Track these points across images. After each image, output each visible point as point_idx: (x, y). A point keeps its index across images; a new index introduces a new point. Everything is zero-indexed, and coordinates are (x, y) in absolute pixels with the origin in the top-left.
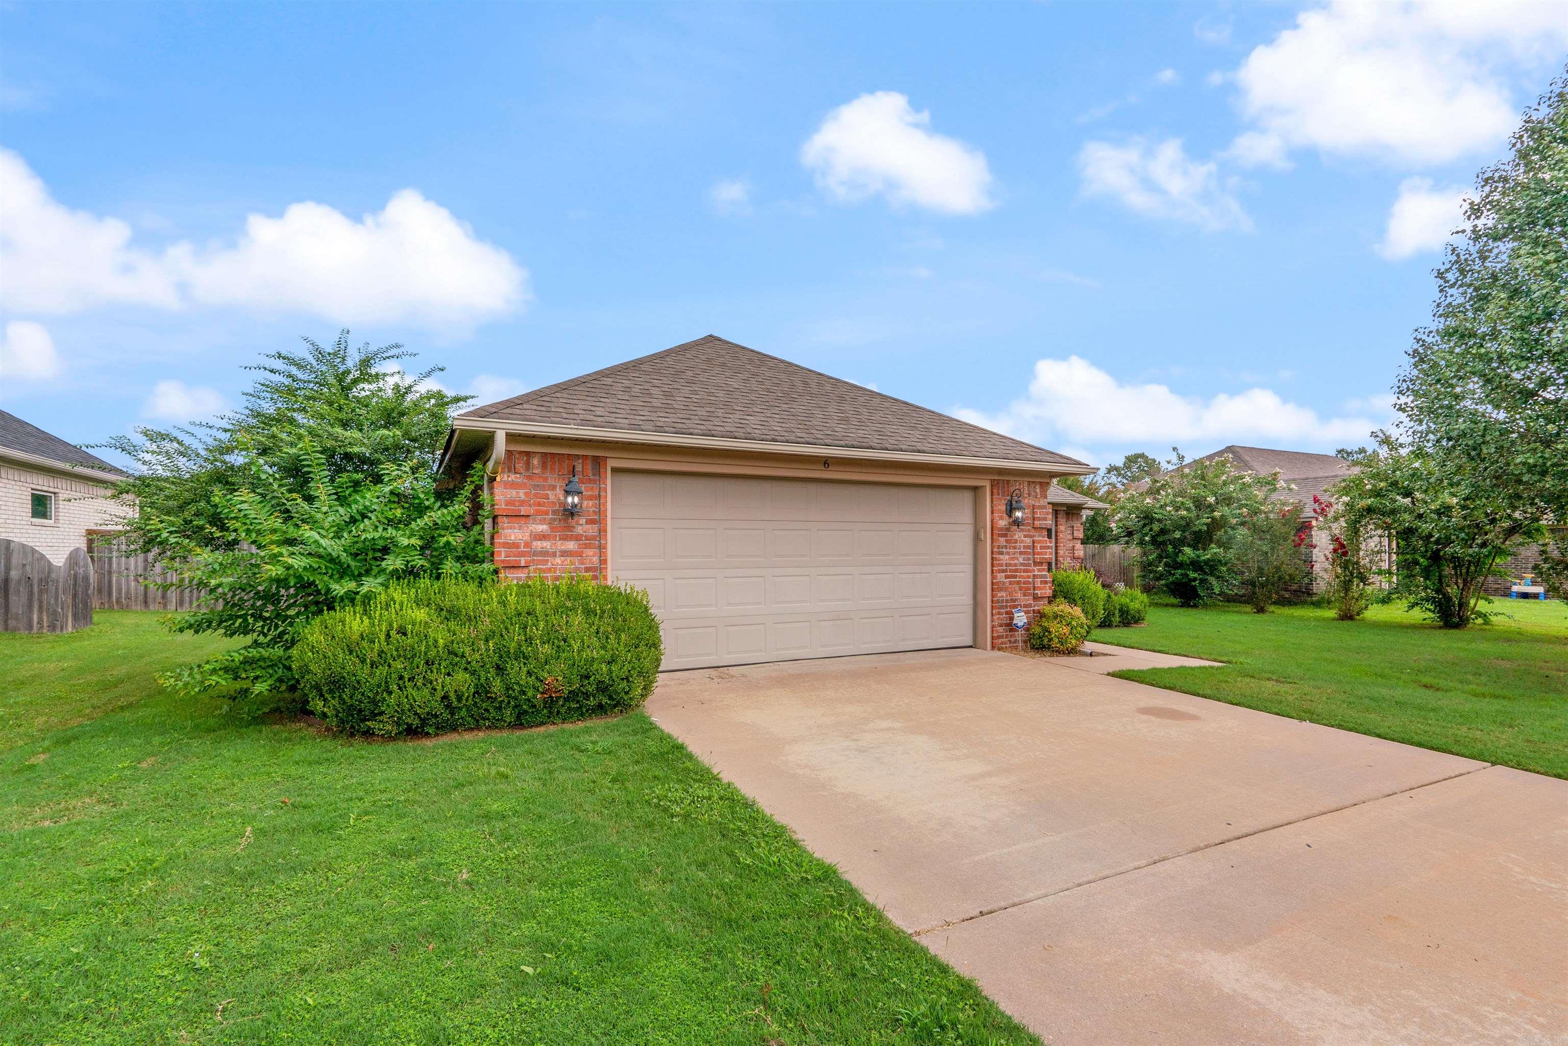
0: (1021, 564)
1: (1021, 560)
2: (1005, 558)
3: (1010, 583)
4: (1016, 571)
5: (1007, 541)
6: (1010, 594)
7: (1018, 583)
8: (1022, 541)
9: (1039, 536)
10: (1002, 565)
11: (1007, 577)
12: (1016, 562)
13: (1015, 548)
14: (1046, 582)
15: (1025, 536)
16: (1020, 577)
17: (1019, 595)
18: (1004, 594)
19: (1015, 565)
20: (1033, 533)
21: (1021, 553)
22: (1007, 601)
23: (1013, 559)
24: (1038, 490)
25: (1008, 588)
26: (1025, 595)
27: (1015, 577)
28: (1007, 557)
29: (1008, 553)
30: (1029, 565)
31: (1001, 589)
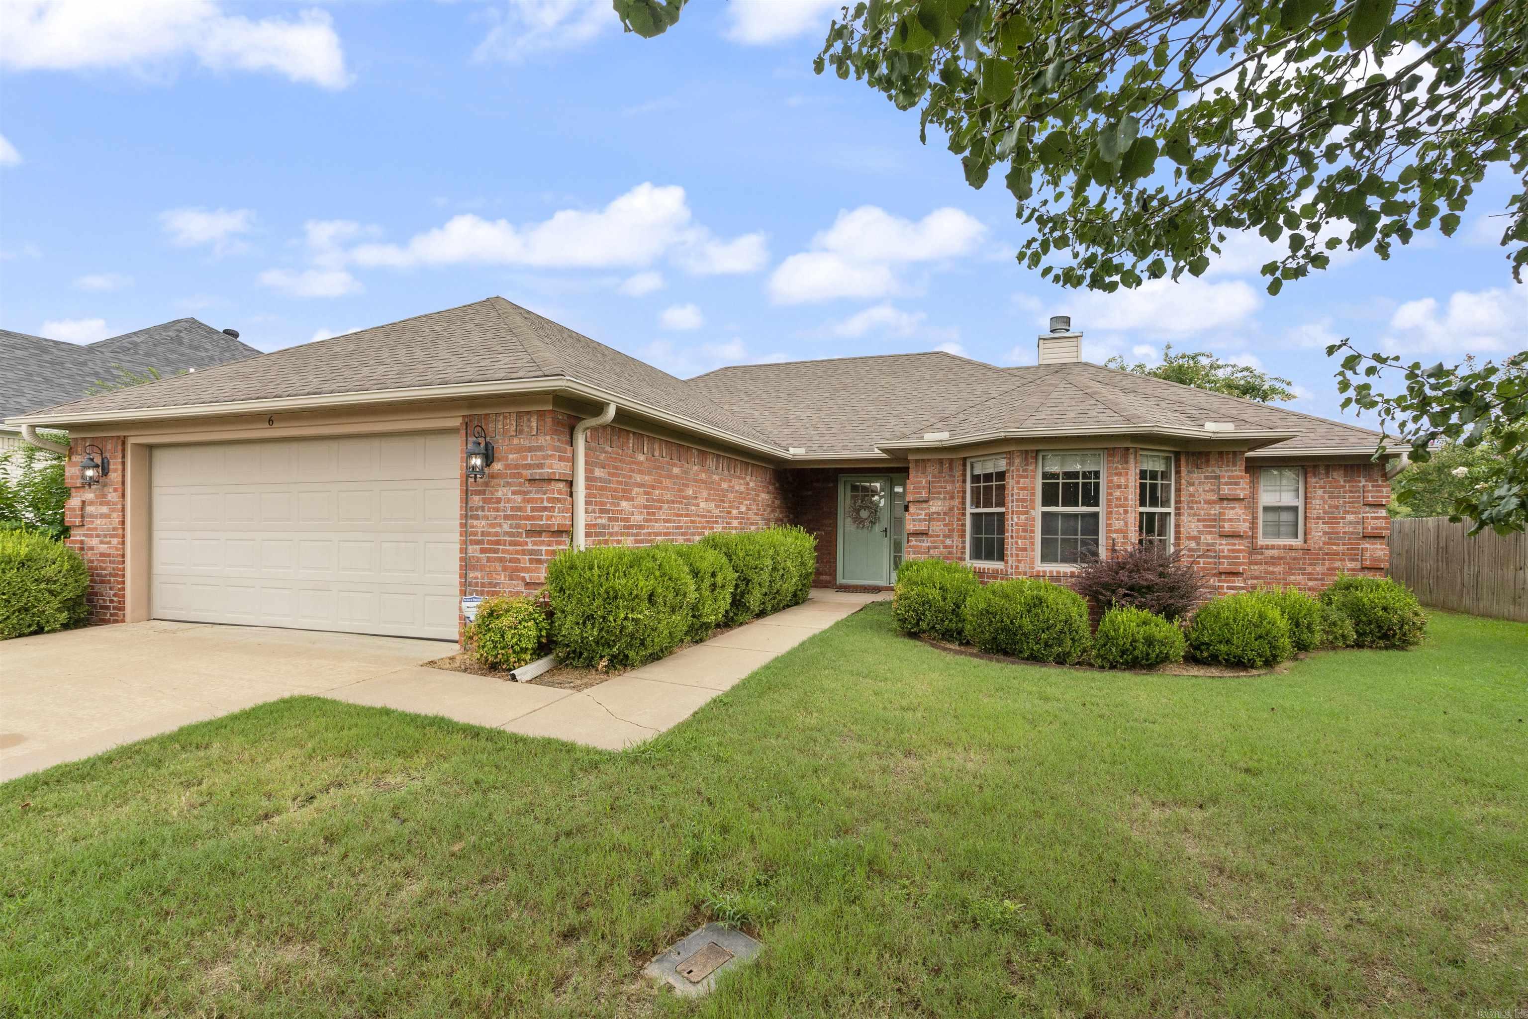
0: (506, 533)
1: (506, 527)
2: (480, 525)
3: (489, 560)
4: (498, 543)
5: (485, 501)
6: (489, 574)
7: (501, 560)
8: (508, 501)
9: (537, 492)
10: (475, 534)
11: (483, 551)
12: (498, 529)
13: (497, 510)
14: (539, 561)
15: (514, 493)
16: (504, 551)
17: (502, 578)
18: (478, 574)
19: (497, 534)
20: (527, 487)
21: (506, 518)
22: (483, 585)
23: (492, 526)
24: (534, 424)
25: (484, 566)
26: (511, 579)
27: (496, 551)
28: (483, 523)
29: (486, 518)
30: (519, 534)
31: (474, 568)
